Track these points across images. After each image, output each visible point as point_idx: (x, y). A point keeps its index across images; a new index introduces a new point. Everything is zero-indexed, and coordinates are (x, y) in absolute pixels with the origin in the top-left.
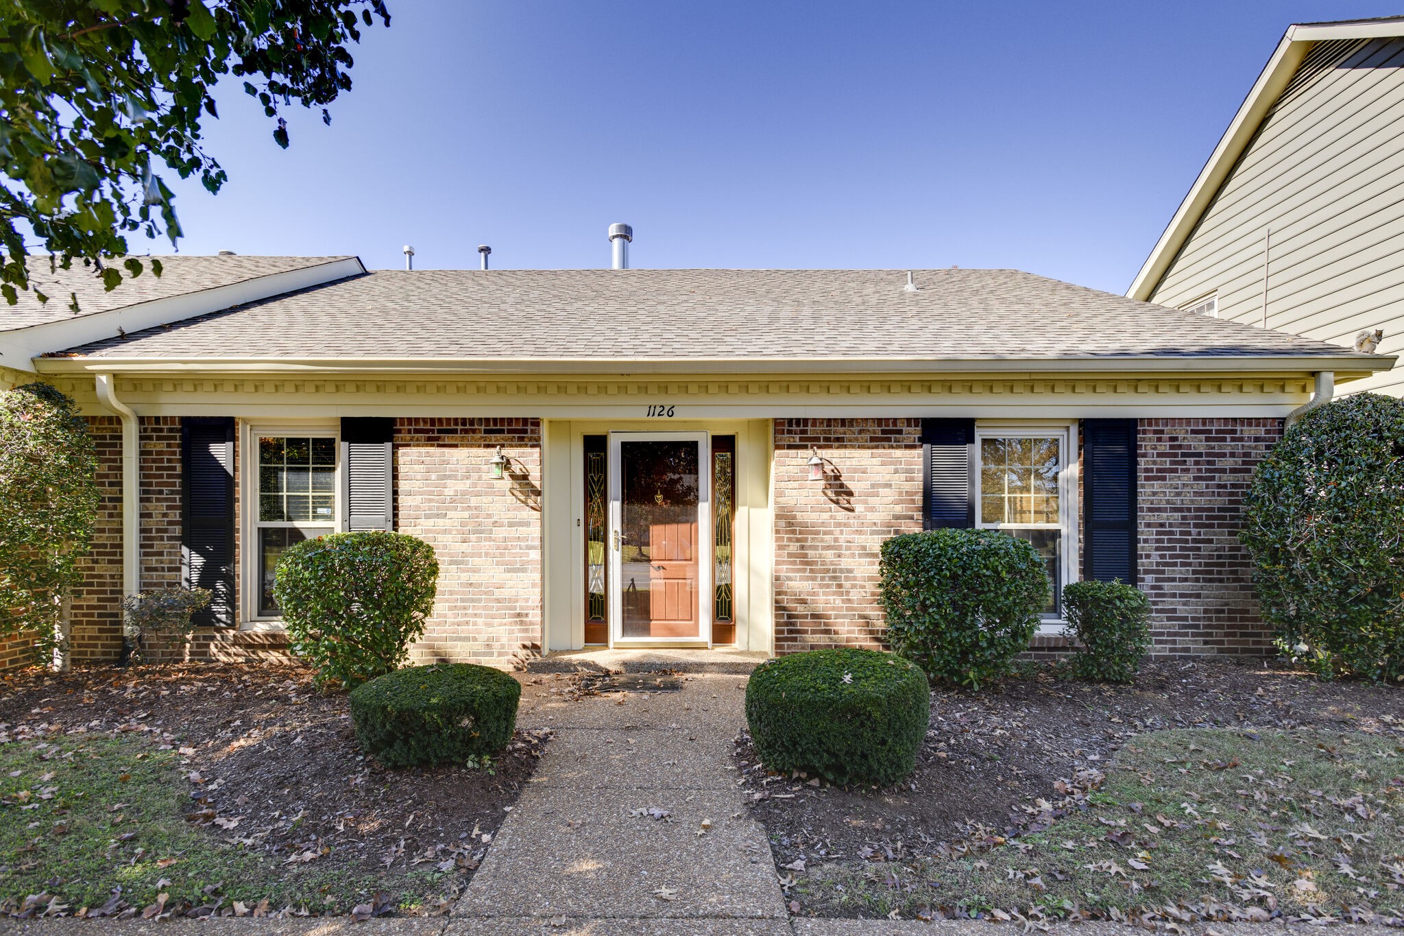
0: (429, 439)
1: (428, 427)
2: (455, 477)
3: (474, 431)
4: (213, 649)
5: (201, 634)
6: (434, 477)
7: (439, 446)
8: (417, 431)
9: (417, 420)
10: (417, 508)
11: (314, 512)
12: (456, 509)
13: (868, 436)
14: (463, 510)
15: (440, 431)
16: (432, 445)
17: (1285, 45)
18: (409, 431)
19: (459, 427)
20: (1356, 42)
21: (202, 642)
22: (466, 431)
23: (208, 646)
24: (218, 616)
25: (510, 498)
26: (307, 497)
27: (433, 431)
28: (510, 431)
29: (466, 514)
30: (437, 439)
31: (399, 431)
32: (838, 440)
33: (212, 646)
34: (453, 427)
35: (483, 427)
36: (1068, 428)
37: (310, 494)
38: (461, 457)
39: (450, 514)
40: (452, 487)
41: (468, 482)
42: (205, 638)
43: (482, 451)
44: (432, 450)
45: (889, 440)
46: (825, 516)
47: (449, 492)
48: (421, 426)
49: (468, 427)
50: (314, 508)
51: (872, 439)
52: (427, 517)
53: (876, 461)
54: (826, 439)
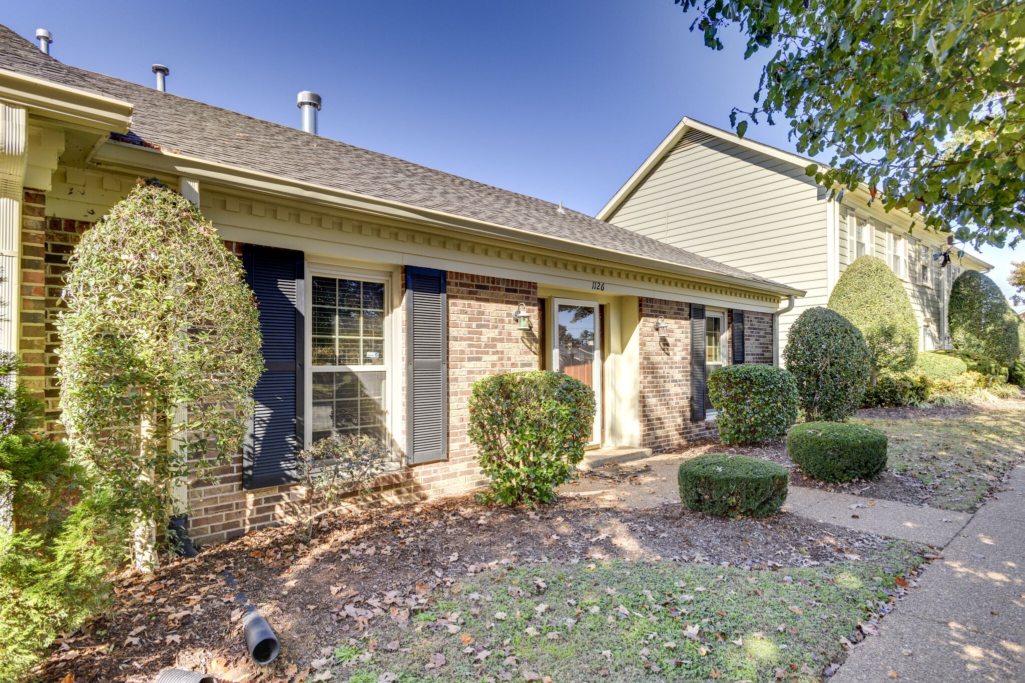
0: (470, 293)
1: (469, 282)
2: (487, 326)
3: (499, 289)
4: (279, 511)
5: (263, 496)
6: (474, 326)
7: (478, 300)
8: (462, 285)
9: (462, 275)
10: (463, 352)
11: (365, 356)
12: (487, 353)
13: (673, 311)
14: (494, 353)
15: (478, 287)
16: (472, 299)
17: (681, 125)
18: (456, 284)
19: (490, 285)
20: (710, 136)
21: (264, 505)
22: (494, 289)
23: (272, 508)
24: (288, 472)
25: (521, 345)
26: (357, 341)
27: (472, 286)
28: (521, 292)
29: (495, 357)
30: (475, 293)
31: (449, 284)
32: (664, 312)
33: (278, 508)
34: (486, 284)
35: (505, 287)
36: (723, 313)
37: (361, 337)
38: (493, 309)
39: (485, 357)
40: (488, 334)
41: (497, 331)
42: (267, 500)
43: (503, 306)
44: (473, 302)
45: (679, 314)
46: (660, 358)
47: (484, 338)
48: (465, 281)
49: (496, 285)
50: (364, 351)
51: (675, 313)
52: (470, 359)
53: (676, 326)
54: (660, 312)
